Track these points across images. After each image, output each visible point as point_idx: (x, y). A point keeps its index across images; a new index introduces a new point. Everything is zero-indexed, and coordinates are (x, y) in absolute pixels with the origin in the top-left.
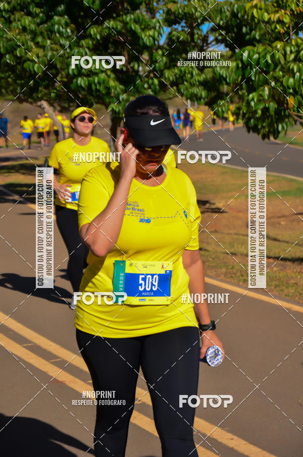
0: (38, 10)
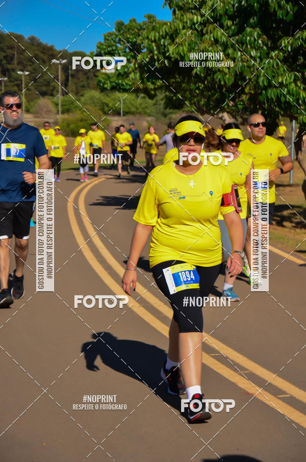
0: (229, 23)
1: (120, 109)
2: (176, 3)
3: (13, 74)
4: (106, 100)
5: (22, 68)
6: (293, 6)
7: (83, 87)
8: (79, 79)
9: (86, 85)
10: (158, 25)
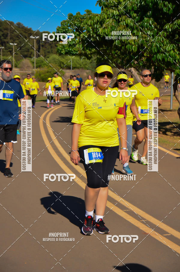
0: (135, 15)
1: (71, 65)
2: (103, 3)
3: (8, 45)
4: (63, 60)
5: (13, 41)
6: (173, 5)
7: (49, 52)
8: (46, 48)
9: (50, 51)
10: (93, 16)
